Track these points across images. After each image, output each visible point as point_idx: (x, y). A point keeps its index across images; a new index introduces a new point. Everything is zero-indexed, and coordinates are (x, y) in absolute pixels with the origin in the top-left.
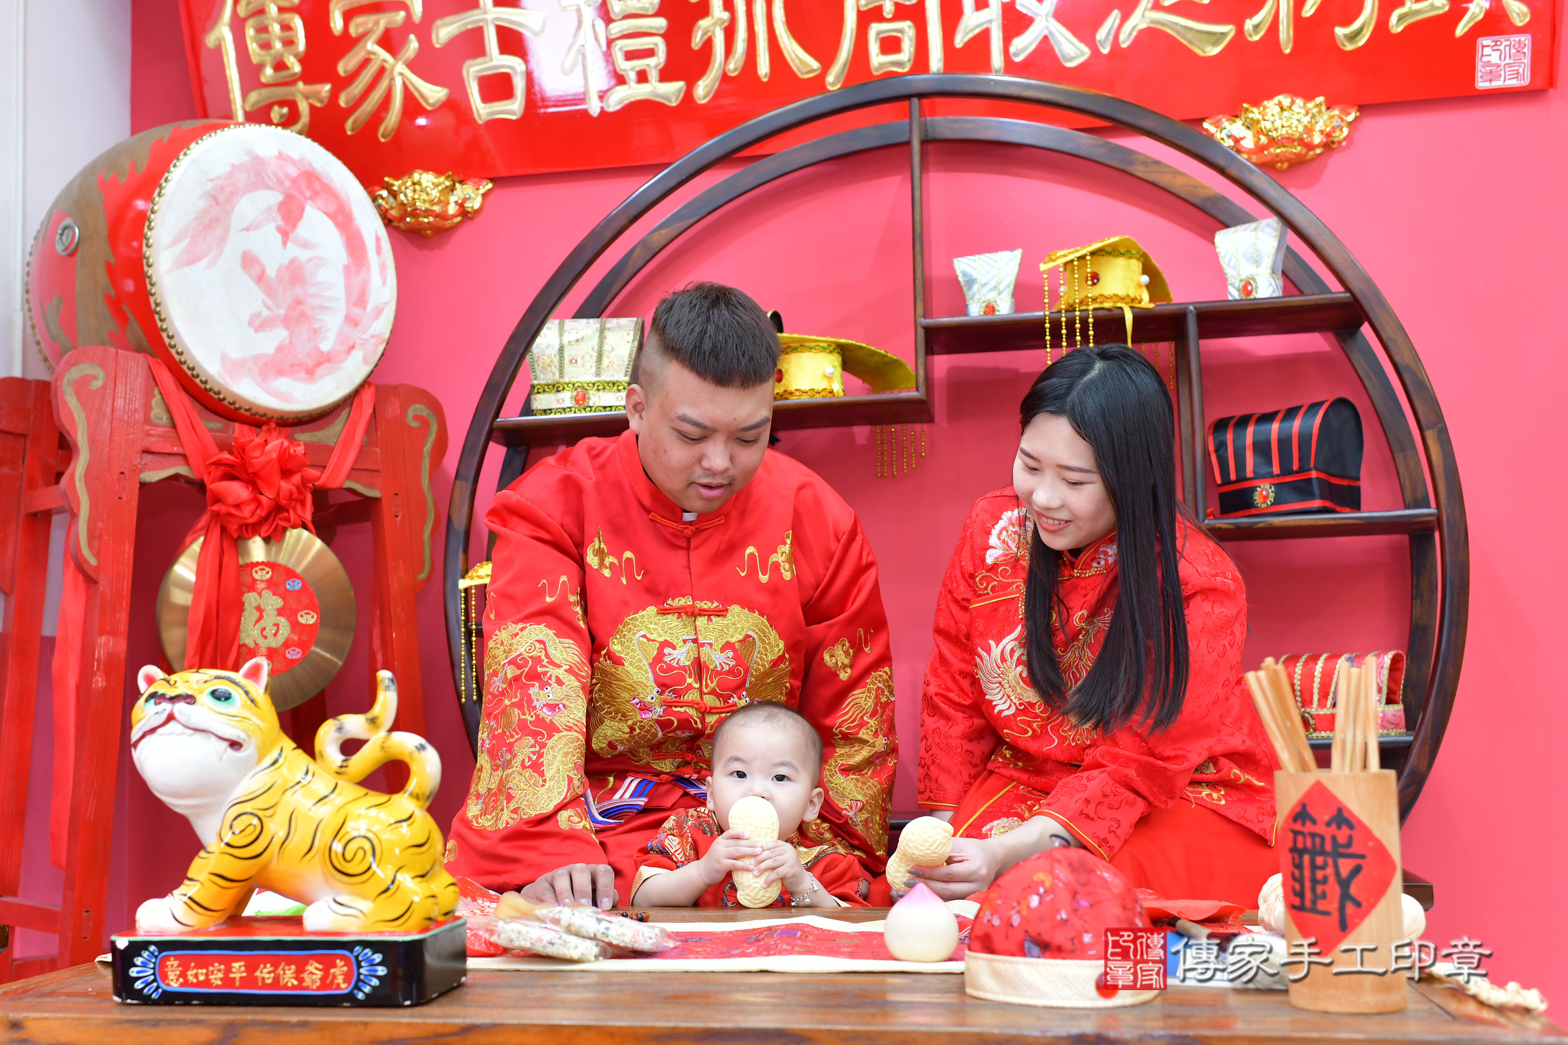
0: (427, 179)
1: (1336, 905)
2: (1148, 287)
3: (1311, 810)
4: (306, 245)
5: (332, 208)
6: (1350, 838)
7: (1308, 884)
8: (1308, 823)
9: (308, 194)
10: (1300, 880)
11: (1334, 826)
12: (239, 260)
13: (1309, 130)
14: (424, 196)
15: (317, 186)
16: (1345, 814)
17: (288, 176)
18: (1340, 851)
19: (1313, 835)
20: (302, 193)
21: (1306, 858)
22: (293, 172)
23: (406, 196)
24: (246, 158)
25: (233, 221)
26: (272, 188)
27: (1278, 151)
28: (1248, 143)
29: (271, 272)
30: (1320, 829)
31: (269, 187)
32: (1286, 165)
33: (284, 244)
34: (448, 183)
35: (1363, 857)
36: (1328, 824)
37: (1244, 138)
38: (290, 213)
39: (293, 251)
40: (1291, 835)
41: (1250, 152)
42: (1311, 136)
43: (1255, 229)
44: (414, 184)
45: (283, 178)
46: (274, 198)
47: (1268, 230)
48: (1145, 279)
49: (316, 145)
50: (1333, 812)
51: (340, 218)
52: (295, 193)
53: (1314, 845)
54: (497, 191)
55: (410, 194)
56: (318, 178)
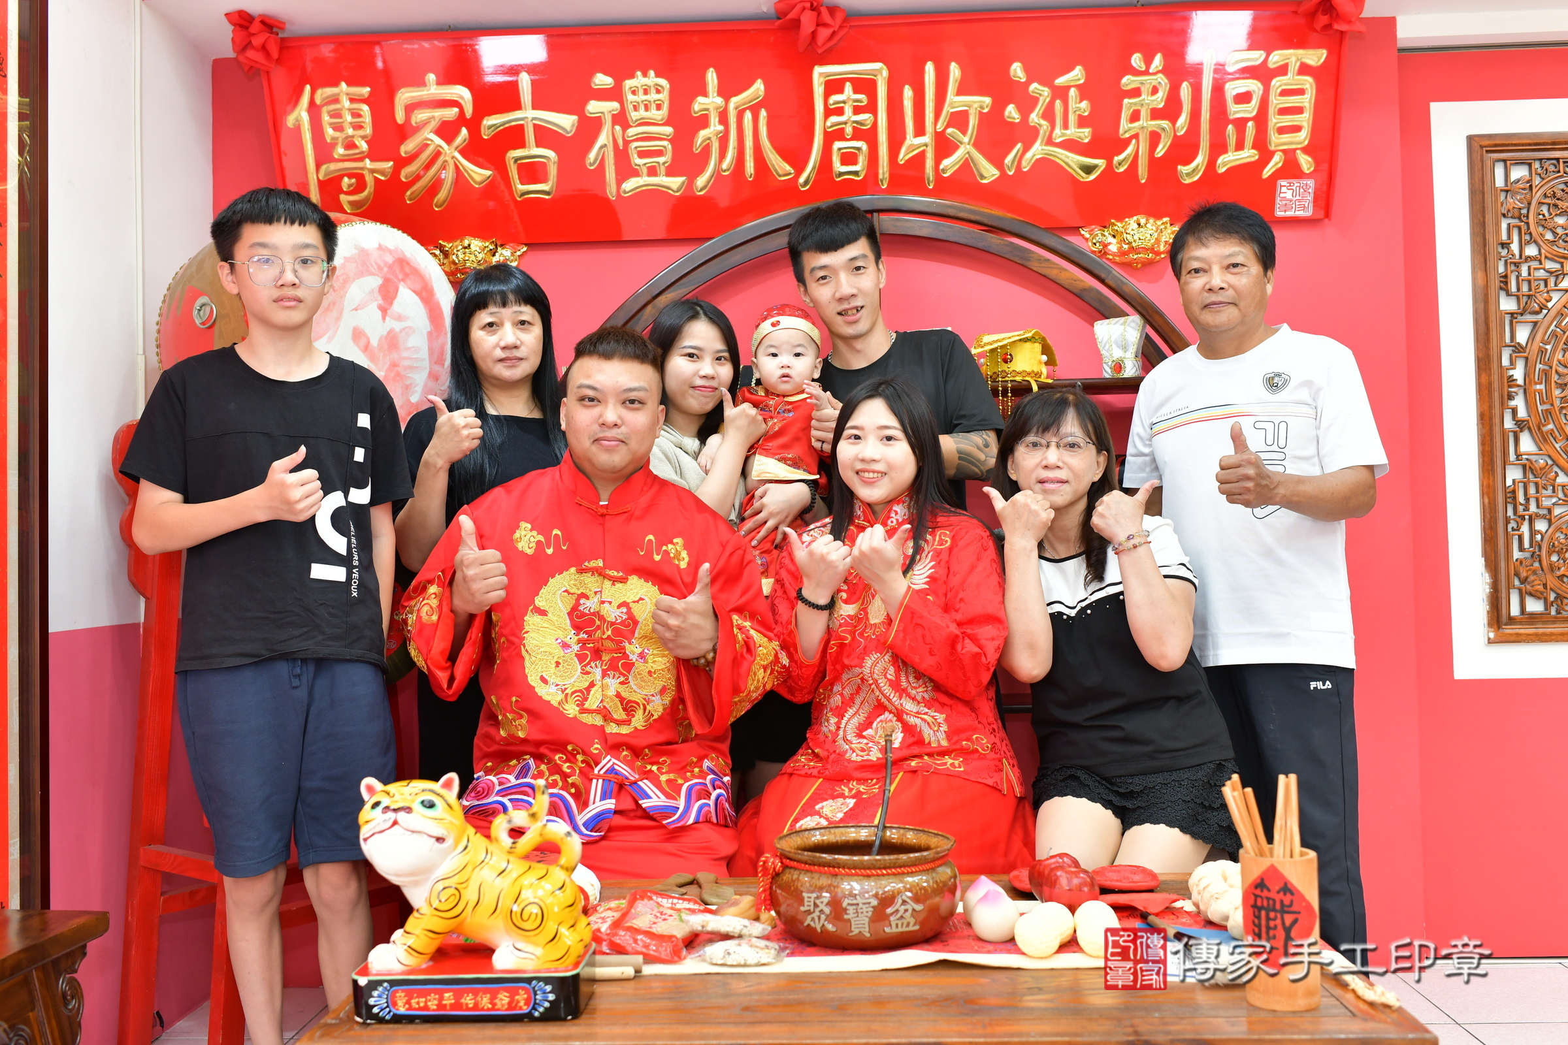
0: (476, 244)
1: (1282, 943)
2: (1046, 364)
3: (1267, 882)
4: (399, 318)
5: (418, 287)
6: (1292, 901)
7: (1264, 929)
8: (1265, 891)
9: (401, 277)
10: (1259, 927)
11: (1282, 893)
12: (350, 334)
13: (1158, 241)
14: (473, 258)
15: (407, 270)
16: (1289, 886)
17: (386, 263)
18: (1284, 910)
19: (1268, 899)
20: (396, 276)
21: (1263, 913)
22: (389, 259)
23: (457, 257)
24: (355, 251)
25: (346, 303)
26: (374, 275)
27: (1135, 257)
28: (1113, 248)
29: (374, 342)
30: (1273, 895)
31: (372, 274)
32: (1139, 266)
33: (384, 318)
34: (491, 247)
35: (1299, 913)
36: (1278, 892)
37: (1110, 244)
38: (388, 294)
39: (390, 323)
40: (1253, 897)
41: (1114, 254)
42: (1159, 246)
43: (1124, 324)
44: (465, 248)
45: (382, 265)
46: (375, 282)
47: (1133, 325)
48: (1045, 358)
49: (405, 235)
50: (1281, 885)
51: (424, 294)
52: (391, 276)
53: (1268, 905)
54: (530, 253)
55: (461, 256)
56: (408, 263)
